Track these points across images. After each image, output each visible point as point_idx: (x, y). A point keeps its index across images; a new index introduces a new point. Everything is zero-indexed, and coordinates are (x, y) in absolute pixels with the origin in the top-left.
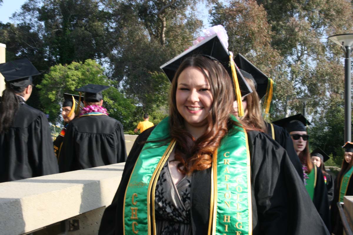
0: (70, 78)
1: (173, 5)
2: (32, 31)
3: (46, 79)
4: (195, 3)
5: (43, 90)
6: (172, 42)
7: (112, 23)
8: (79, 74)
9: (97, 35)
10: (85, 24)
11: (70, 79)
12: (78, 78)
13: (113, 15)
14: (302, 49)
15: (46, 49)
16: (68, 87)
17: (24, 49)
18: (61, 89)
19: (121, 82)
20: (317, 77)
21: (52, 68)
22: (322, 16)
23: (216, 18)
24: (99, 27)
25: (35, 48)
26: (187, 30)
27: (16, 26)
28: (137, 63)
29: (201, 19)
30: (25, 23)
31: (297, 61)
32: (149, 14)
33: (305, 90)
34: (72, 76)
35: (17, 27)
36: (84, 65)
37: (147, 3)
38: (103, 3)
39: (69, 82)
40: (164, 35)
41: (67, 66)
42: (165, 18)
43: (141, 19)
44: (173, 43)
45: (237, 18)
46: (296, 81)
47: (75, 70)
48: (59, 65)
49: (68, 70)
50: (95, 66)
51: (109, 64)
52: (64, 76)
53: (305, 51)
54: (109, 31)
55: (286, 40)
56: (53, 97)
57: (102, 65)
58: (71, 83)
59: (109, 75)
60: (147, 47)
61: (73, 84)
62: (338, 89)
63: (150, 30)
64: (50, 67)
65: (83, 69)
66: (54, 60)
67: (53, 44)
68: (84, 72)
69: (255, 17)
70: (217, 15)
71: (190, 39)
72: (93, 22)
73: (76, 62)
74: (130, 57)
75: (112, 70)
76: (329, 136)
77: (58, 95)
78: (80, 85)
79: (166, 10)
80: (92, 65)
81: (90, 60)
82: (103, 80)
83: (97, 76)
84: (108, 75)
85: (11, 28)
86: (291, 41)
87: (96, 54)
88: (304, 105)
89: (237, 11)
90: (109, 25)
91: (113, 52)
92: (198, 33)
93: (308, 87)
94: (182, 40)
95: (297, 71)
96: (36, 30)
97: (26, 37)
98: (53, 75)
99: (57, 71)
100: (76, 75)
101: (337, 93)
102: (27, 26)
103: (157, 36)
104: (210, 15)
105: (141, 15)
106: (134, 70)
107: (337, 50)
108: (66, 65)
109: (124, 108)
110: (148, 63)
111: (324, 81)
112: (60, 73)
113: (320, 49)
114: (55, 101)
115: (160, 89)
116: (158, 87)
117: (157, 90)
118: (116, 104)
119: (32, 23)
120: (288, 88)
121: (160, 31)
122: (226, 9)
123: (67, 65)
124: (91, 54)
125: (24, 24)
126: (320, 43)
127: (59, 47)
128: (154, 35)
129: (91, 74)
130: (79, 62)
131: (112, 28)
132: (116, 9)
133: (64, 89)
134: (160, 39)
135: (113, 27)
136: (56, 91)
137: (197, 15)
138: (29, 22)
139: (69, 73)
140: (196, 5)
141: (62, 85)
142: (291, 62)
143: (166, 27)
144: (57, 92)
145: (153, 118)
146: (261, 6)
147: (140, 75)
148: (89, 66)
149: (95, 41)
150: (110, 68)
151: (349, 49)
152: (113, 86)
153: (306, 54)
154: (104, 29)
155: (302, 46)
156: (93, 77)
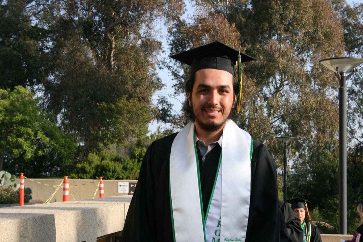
1: (124, 21)
4: (151, 19)
6: (124, 67)
7: (48, 42)
8: (7, 104)
9: (29, 57)
10: (14, 42)
12: (5, 108)
13: (49, 32)
14: (282, 78)
19: (59, 116)
20: (299, 113)
22: (307, 39)
23: (177, 38)
24: (31, 47)
26: (142, 54)
28: (80, 91)
29: (159, 40)
31: (276, 92)
32: (94, 32)
33: (285, 129)
36: (12, 93)
37: (92, 18)
38: (36, 17)
40: (112, 58)
42: (114, 38)
43: (84, 38)
45: (203, 39)
46: (275, 118)
47: (2, 99)
51: (43, 92)
53: (285, 81)
54: (44, 52)
55: (263, 66)
57: (35, 93)
59: (43, 106)
60: (93, 72)
62: (325, 128)
63: (95, 52)
68: (13, 101)
69: (226, 39)
70: (179, 35)
71: (146, 64)
72: (24, 39)
73: (3, 89)
74: (70, 85)
75: (47, 100)
76: (313, 185)
78: (7, 118)
79: (116, 28)
80: (23, 94)
81: (22, 86)
82: (36, 113)
84: (42, 106)
86: (269, 68)
87: (27, 80)
88: (285, 145)
89: (202, 30)
90: (44, 44)
91: (48, 78)
92: (155, 57)
93: (289, 125)
94: (135, 65)
95: (275, 106)
100: (2, 105)
101: (324, 132)
103: (105, 59)
104: (169, 34)
105: (85, 33)
106: (75, 100)
107: (323, 80)
109: (63, 148)
110: (94, 93)
111: (308, 118)
113: (304, 79)
115: (109, 124)
116: (107, 121)
117: (104, 125)
118: (53, 142)
120: (265, 125)
121: (107, 53)
122: (190, 27)
124: (20, 80)
126: (304, 72)
128: (100, 58)
129: (22, 104)
130: (6, 89)
131: (47, 48)
132: (52, 25)
134: (107, 62)
135: (48, 47)
137: (153, 35)
140: (153, 22)
142: (266, 94)
143: (115, 48)
145: (101, 159)
146: (234, 25)
147: (83, 107)
148: (18, 94)
149: (26, 64)
150: (44, 98)
151: (344, 76)
152: (49, 119)
153: (286, 85)
154: (37, 49)
155: (282, 75)
156: (24, 108)
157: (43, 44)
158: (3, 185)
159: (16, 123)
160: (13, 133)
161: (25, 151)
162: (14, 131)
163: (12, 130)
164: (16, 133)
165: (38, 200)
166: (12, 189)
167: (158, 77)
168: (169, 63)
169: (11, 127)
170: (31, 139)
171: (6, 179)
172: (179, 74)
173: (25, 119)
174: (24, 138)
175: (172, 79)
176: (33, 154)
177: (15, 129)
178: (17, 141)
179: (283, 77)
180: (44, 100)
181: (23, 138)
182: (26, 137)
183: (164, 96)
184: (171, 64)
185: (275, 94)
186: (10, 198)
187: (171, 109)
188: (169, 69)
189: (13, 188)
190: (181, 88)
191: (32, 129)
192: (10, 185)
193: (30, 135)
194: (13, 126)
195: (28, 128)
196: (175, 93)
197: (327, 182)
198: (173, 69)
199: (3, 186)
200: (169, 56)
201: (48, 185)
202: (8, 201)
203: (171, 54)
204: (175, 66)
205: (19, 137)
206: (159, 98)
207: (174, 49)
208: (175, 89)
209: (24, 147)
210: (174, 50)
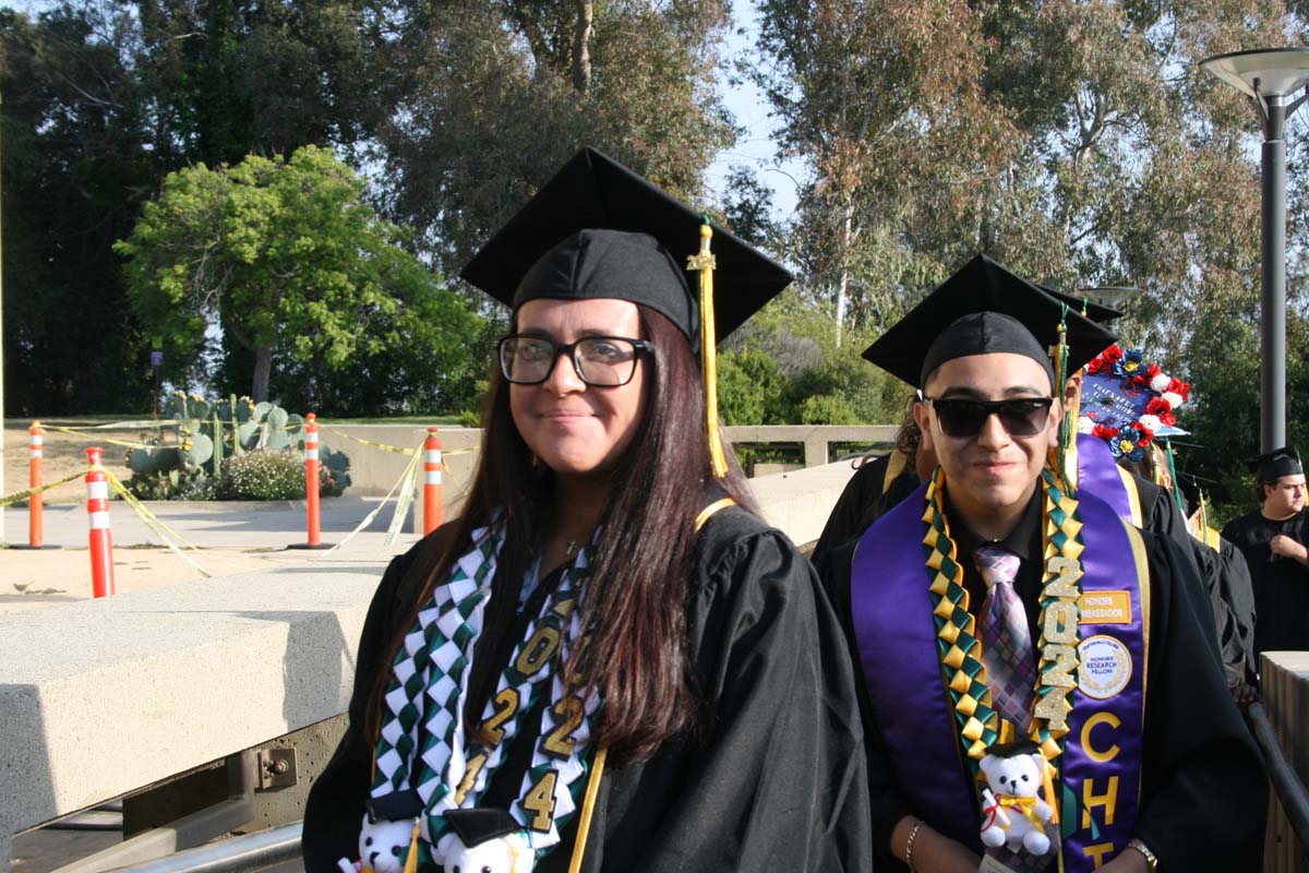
0: (239, 217)
2: (93, 39)
3: (151, 218)
5: (139, 263)
6: (617, 80)
7: (394, 8)
8: (273, 200)
9: (337, 52)
10: (293, 13)
11: (239, 221)
12: (269, 215)
14: (1097, 104)
15: (150, 107)
16: (233, 249)
17: (67, 109)
18: (205, 259)
19: (429, 231)
20: (1152, 208)
21: (172, 177)
24: (340, 26)
25: (107, 103)
27: (34, 21)
28: (488, 159)
30: (68, 9)
31: (1083, 148)
33: (1110, 258)
34: (248, 207)
35: (40, 26)
36: (288, 167)
39: (236, 232)
40: (586, 56)
41: (226, 170)
44: (619, 84)
46: (1078, 224)
47: (258, 186)
48: (197, 168)
49: (228, 185)
50: (332, 171)
51: (384, 162)
52: (218, 210)
53: (1107, 112)
54: (383, 41)
55: (1036, 71)
56: (176, 287)
57: (357, 166)
58: (242, 235)
59: (383, 205)
60: (523, 97)
61: (251, 243)
62: (1232, 251)
63: (534, 36)
64: (166, 176)
65: (289, 180)
66: (177, 146)
67: (172, 89)
68: (290, 192)
71: (685, 70)
73: (259, 155)
74: (458, 137)
75: (393, 186)
77: (197, 277)
78: (276, 243)
80: (319, 169)
81: (312, 147)
82: (362, 225)
83: (339, 207)
84: (379, 203)
85: (17, 29)
87: (336, 127)
90: (384, 17)
91: (396, 118)
92: (711, 48)
93: (1120, 246)
94: (651, 75)
95: (1079, 187)
96: (110, 35)
97: (73, 61)
98: (174, 204)
99: (191, 191)
100: (260, 206)
101: (1229, 266)
102: (77, 21)
103: (559, 57)
106: (476, 185)
108: (221, 167)
109: (439, 328)
110: (529, 159)
111: (1179, 224)
112: (203, 199)
113: (1162, 103)
114: (184, 301)
118: (410, 314)
119: (93, 10)
120: (1049, 250)
121: (572, 40)
123: (229, 168)
124: (315, 126)
125: (64, 14)
127: (196, 101)
128: (550, 54)
129: (318, 199)
130: (270, 157)
131: (393, 28)
133: (219, 258)
134: (572, 68)
135: (396, 23)
136: (186, 265)
138: (82, 6)
139: (234, 196)
141: (211, 244)
142: (1057, 154)
143: (594, 24)
144: (193, 268)
147: (499, 204)
148: (308, 170)
149: (330, 76)
150: (386, 178)
151: (1278, 108)
152: (399, 244)
153: (1113, 123)
154: (361, 31)
155: (1096, 93)
156: (323, 212)
157: (380, 16)
158: (264, 444)
159: (303, 258)
160: (296, 290)
161: (330, 342)
162: (296, 283)
163: (292, 278)
164: (304, 287)
165: (370, 486)
166: (291, 457)
167: (724, 108)
168: (759, 64)
169: (289, 269)
170: (348, 305)
171: (274, 426)
172: (789, 96)
173: (324, 247)
174: (328, 302)
175: (769, 115)
176: (354, 349)
177: (298, 276)
178: (306, 311)
179: (1102, 98)
180: (384, 184)
181: (323, 301)
182: (332, 299)
183: (744, 164)
184: (764, 70)
185: (1078, 153)
186: (287, 483)
187: (768, 203)
188: (760, 84)
189: (295, 452)
190: (796, 139)
191: (349, 274)
192: (286, 444)
193: (346, 292)
194: (294, 265)
195: (337, 273)
196: (780, 155)
197: (1244, 417)
198: (771, 82)
199: (265, 449)
200: (758, 44)
201: (390, 448)
202: (280, 492)
203: (762, 36)
204: (778, 73)
205: (312, 300)
206: (730, 173)
207: (772, 22)
208: (780, 144)
209: (330, 328)
210: (772, 25)
